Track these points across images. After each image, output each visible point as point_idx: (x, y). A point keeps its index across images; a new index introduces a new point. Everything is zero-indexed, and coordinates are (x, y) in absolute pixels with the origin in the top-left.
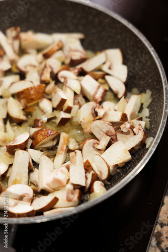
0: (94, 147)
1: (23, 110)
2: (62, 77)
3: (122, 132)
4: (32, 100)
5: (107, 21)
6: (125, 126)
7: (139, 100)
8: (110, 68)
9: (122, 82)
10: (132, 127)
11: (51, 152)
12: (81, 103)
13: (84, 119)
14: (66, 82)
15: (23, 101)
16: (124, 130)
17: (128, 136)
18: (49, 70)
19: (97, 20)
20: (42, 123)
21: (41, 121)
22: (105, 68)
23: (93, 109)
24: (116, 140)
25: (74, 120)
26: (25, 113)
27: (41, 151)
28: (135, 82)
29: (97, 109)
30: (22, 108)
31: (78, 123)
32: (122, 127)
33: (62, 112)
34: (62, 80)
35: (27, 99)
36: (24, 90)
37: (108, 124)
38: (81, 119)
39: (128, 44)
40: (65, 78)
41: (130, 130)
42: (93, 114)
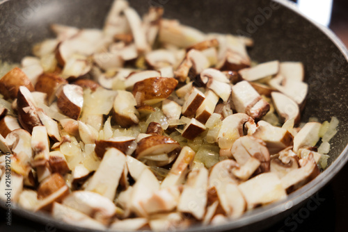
0: (230, 172)
1: (136, 107)
2: (205, 76)
3: (280, 163)
4: (154, 95)
5: (291, 22)
6: (286, 153)
7: (318, 129)
8: (281, 84)
9: (296, 102)
10: (297, 158)
11: (162, 170)
12: (226, 113)
13: (224, 135)
14: (211, 83)
15: (139, 94)
16: (285, 160)
17: (288, 170)
18: (190, 64)
19: (276, 21)
20: (160, 128)
21: (158, 126)
22: (274, 83)
23: (241, 122)
24: (268, 170)
25: (209, 134)
26: (137, 113)
27: (146, 164)
28: (316, 110)
29: (248, 124)
30: (136, 105)
31: (214, 140)
32: (282, 153)
33: (193, 119)
34: (205, 80)
35: (146, 93)
36: (146, 80)
37: (261, 143)
38: (220, 135)
39: (315, 57)
40: (210, 78)
41: (293, 160)
42: (239, 130)
